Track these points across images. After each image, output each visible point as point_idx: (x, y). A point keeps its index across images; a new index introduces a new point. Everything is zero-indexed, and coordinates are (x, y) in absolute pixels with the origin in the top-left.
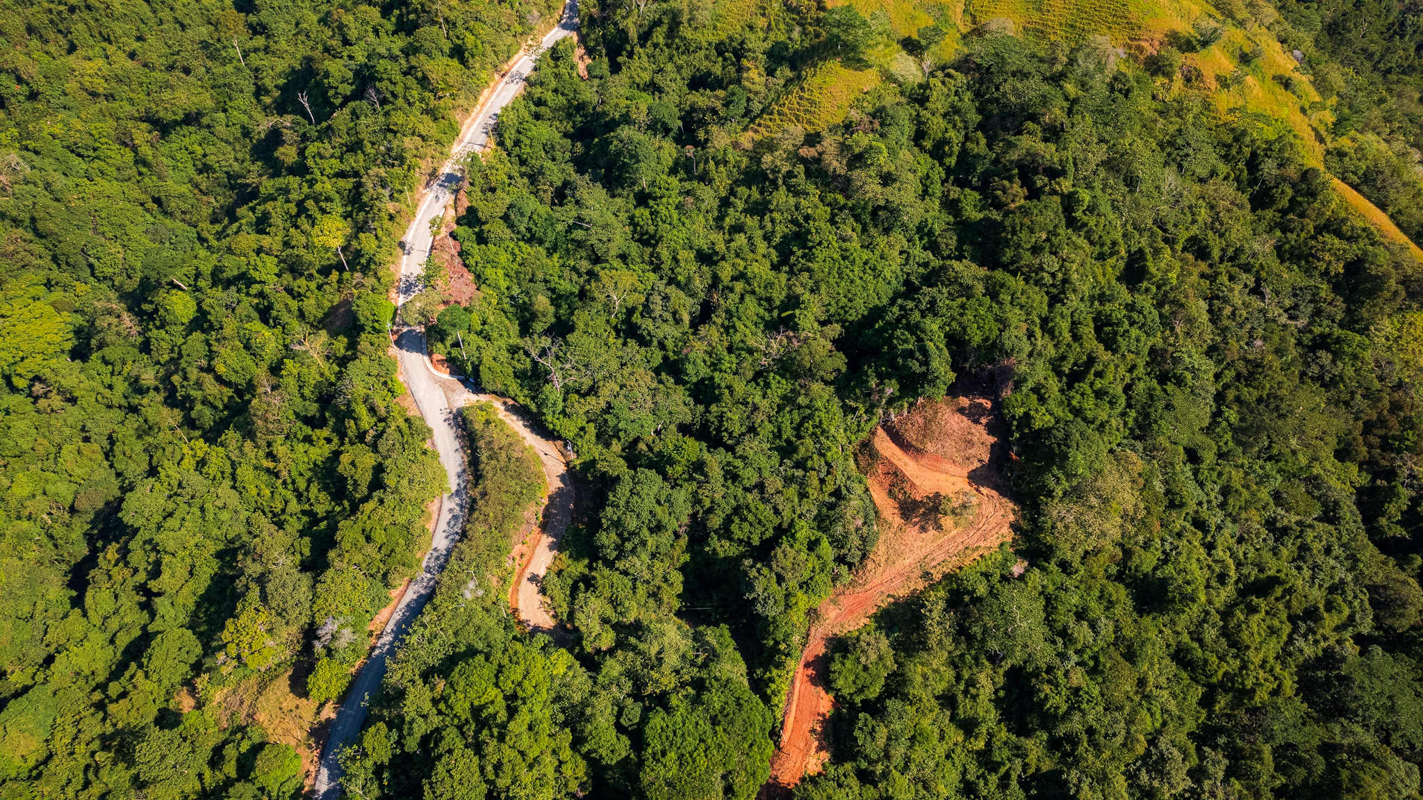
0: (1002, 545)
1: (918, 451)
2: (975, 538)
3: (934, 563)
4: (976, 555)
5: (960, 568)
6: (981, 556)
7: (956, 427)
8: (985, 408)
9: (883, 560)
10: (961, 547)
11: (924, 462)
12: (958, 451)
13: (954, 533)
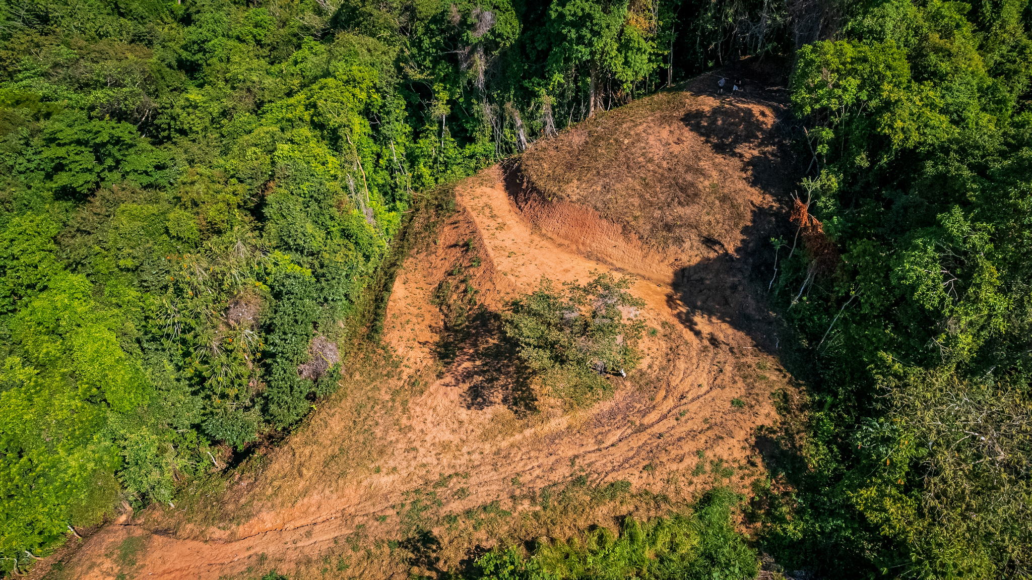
0: (707, 499)
1: (544, 198)
2: (619, 454)
3: (456, 506)
4: (602, 513)
5: (531, 546)
6: (621, 521)
7: (657, 151)
8: (758, 126)
9: (319, 458)
10: (563, 472)
11: (550, 225)
12: (646, 205)
13: (559, 423)
